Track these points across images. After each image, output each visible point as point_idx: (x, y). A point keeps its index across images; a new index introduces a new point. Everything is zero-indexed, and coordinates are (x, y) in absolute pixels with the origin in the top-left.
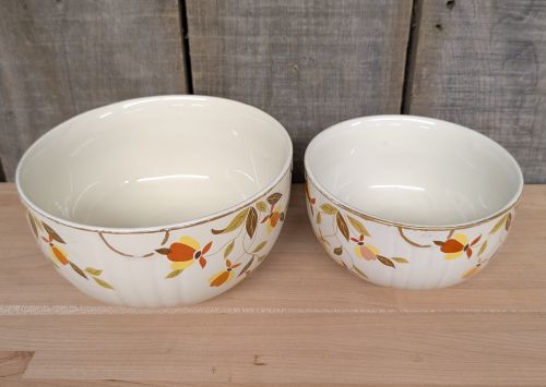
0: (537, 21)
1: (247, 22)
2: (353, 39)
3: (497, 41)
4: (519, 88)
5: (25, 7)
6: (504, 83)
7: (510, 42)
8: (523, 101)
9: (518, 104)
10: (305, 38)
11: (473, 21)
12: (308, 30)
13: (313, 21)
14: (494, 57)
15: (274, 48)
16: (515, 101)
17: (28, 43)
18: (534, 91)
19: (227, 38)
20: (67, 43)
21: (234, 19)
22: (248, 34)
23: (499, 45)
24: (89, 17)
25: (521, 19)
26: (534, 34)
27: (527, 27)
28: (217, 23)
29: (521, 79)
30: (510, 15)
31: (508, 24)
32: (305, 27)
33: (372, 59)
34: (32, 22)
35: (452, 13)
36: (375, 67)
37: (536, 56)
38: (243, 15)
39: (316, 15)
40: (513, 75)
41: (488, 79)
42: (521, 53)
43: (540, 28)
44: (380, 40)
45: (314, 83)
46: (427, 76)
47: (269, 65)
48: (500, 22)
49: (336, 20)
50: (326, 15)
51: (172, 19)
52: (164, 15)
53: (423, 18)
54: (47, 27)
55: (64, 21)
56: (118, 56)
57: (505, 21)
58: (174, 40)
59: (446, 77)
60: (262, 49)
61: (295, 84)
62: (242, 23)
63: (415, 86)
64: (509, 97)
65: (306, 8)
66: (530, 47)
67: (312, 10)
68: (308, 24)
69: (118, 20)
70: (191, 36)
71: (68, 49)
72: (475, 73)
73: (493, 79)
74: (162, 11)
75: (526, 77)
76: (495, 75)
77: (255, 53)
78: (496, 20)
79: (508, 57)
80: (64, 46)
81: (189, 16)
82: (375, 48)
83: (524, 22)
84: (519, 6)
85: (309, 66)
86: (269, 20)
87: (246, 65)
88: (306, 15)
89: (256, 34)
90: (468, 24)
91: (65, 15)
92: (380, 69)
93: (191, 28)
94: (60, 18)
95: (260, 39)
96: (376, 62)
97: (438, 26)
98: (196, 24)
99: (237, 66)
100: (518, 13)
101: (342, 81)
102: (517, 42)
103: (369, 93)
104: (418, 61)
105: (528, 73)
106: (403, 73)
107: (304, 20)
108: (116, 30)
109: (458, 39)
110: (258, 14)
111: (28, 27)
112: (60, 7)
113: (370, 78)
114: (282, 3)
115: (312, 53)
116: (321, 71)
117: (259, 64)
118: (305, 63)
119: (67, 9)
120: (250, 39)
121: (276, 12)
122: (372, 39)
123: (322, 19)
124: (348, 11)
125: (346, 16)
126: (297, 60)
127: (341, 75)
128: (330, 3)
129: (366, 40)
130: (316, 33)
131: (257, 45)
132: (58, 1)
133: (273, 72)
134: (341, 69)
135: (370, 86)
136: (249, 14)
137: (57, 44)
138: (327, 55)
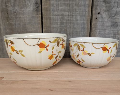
0: (117, 17)
1: (56, 17)
2: (78, 22)
3: (109, 22)
4: (114, 33)
5: (8, 14)
6: (111, 32)
7: (112, 22)
8: (116, 36)
9: (115, 37)
10: (68, 21)
11: (104, 17)
12: (69, 19)
13: (70, 17)
14: (109, 26)
15: (62, 23)
16: (114, 37)
17: (7, 22)
18: (118, 34)
19: (51, 21)
20: (16, 22)
21: (53, 17)
22: (56, 20)
23: (110, 23)
24: (21, 16)
25: (114, 17)
26: (117, 20)
27: (115, 18)
28: (49, 18)
29: (115, 31)
30: (111, 16)
31: (111, 18)
32: (68, 19)
33: (82, 26)
34: (9, 17)
35: (100, 15)
36: (83, 28)
37: (118, 26)
38: (55, 16)
39: (70, 16)
40: (113, 30)
41: (108, 31)
42: (115, 25)
43: (118, 19)
44: (84, 22)
45: (70, 32)
46: (95, 30)
47: (60, 27)
48: (110, 17)
49: (75, 17)
50: (72, 16)
51: (40, 16)
52: (38, 16)
53: (93, 16)
54: (12, 19)
55: (16, 17)
57: (111, 17)
58: (40, 21)
59: (99, 31)
60: (59, 24)
61: (66, 32)
62: (55, 17)
63: (92, 33)
64: (112, 35)
65: (68, 14)
66: (116, 24)
67: (70, 15)
68: (69, 18)
69: (28, 17)
70: (43, 21)
71: (16, 24)
72: (105, 30)
73: (109, 31)
74: (37, 15)
75: (116, 31)
76: (109, 30)
77: (57, 25)
78: (109, 17)
79: (112, 26)
80: (15, 23)
81: (43, 16)
82: (83, 23)
83: (115, 17)
84: (113, 14)
85: (69, 28)
86: (60, 17)
87: (55, 27)
88: (68, 16)
89: (58, 20)
90: (103, 18)
92: (84, 29)
93: (43, 19)
94: (15, 16)
95: (58, 21)
96: (83, 27)
97: (97, 19)
98: (44, 18)
99: (53, 28)
100: (113, 16)
101: (76, 31)
102: (114, 22)
103: (82, 34)
104: (92, 27)
105: (116, 30)
106: (89, 30)
107: (68, 17)
108: (27, 19)
109: (101, 21)
110: (58, 15)
111: (8, 18)
112: (15, 14)
113: (82, 31)
114: (63, 13)
115: (70, 25)
116: (72, 29)
117: (58, 27)
118: (68, 27)
119: (16, 14)
120: (56, 21)
121: (62, 15)
122: (83, 21)
123: (72, 17)
124: (77, 15)
125: (77, 16)
126: (66, 26)
127: (76, 30)
128: (73, 13)
129: (81, 22)
130: (70, 20)
131: (58, 23)
132: (15, 12)
133: (61, 29)
134: (76, 28)
135: (82, 33)
136: (56, 15)
137: (14, 23)
138: (73, 25)
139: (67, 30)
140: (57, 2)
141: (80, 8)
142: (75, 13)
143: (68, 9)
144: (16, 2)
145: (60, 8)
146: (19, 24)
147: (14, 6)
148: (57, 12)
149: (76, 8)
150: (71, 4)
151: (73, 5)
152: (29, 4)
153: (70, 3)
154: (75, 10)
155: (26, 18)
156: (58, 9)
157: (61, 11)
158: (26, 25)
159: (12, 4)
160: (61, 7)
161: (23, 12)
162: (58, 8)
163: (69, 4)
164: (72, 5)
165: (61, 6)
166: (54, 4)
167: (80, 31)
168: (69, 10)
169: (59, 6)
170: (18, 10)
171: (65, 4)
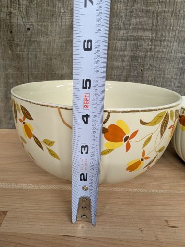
1: (121, 44)
5: (11, 32)
10: (148, 53)
13: (154, 43)
15: (134, 58)
17: (10, 52)
20: (29, 53)
22: (121, 50)
24: (42, 39)
32: (150, 47)
33: (180, 66)
34: (14, 40)
39: (156, 40)
45: (150, 78)
47: (128, 68)
49: (166, 44)
50: (161, 41)
54: (21, 44)
55: (30, 40)
56: (54, 61)
60: (126, 59)
65: (152, 37)
67: (155, 38)
68: (151, 45)
69: (57, 41)
71: (30, 56)
77: (123, 61)
80: (28, 54)
85: (148, 69)
86: (132, 42)
88: (151, 41)
89: (126, 50)
91: (31, 37)
94: (28, 39)
95: (126, 53)
96: (182, 68)
101: (164, 78)
103: (176, 85)
107: (150, 43)
110: (127, 39)
111: (11, 43)
112: (29, 33)
113: (178, 77)
114: (140, 33)
115: (151, 61)
116: (154, 72)
117: (124, 67)
118: (147, 67)
119: (31, 34)
120: (121, 53)
121: (136, 38)
122: (182, 55)
123: (158, 43)
124: (173, 39)
125: (171, 42)
126: (143, 65)
127: (164, 74)
128: (164, 34)
129: (179, 55)
130: (154, 50)
131: (125, 56)
132: (28, 29)
133: (130, 72)
134: (164, 71)
135: (177, 81)
136: (123, 39)
137: (25, 53)
138: (158, 63)
139: (143, 74)
140: (128, 8)
141: (182, 22)
142: (167, 35)
143: (153, 25)
144: (32, 6)
145: (134, 20)
146: (36, 57)
147: (27, 16)
148: (125, 31)
149: (172, 21)
150: (161, 12)
151: (166, 15)
152: (62, 11)
153: (160, 10)
154: (168, 27)
155: (51, 44)
156: (130, 24)
157: (135, 29)
158: (51, 59)
159: (23, 9)
160: (138, 20)
161: (47, 30)
162: (130, 20)
163: (158, 13)
164: (163, 14)
165: (137, 17)
166: (120, 12)
167: (172, 78)
168: (154, 27)
169: (131, 16)
170: (34, 24)
171: (147, 11)
